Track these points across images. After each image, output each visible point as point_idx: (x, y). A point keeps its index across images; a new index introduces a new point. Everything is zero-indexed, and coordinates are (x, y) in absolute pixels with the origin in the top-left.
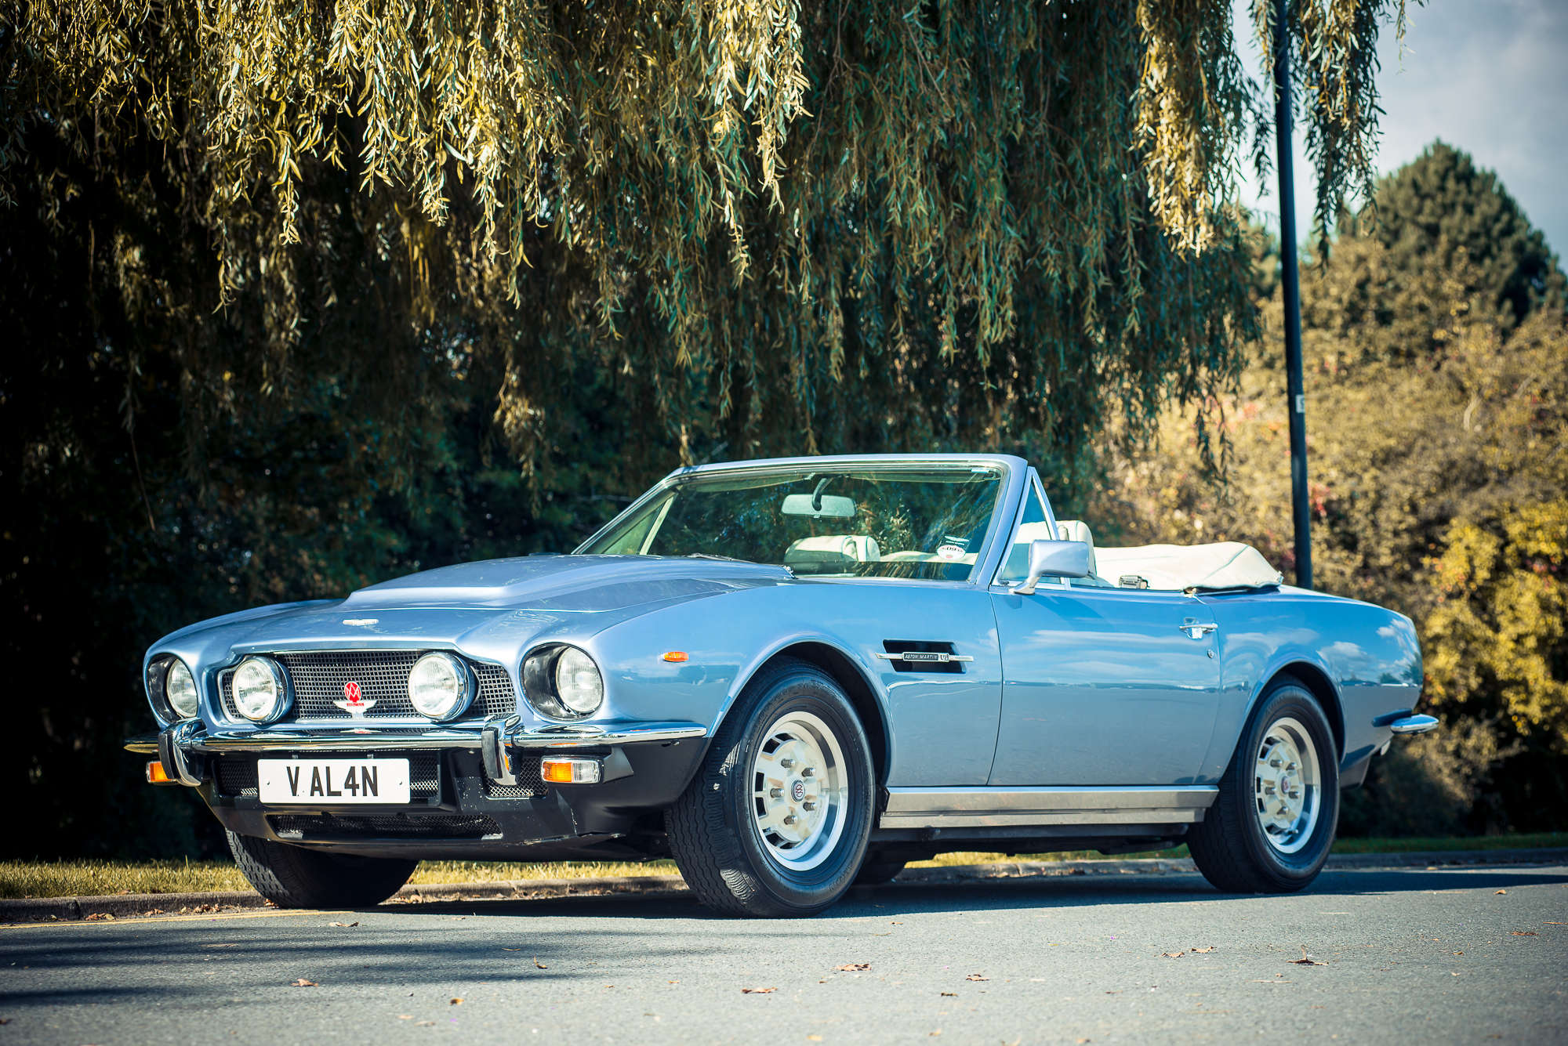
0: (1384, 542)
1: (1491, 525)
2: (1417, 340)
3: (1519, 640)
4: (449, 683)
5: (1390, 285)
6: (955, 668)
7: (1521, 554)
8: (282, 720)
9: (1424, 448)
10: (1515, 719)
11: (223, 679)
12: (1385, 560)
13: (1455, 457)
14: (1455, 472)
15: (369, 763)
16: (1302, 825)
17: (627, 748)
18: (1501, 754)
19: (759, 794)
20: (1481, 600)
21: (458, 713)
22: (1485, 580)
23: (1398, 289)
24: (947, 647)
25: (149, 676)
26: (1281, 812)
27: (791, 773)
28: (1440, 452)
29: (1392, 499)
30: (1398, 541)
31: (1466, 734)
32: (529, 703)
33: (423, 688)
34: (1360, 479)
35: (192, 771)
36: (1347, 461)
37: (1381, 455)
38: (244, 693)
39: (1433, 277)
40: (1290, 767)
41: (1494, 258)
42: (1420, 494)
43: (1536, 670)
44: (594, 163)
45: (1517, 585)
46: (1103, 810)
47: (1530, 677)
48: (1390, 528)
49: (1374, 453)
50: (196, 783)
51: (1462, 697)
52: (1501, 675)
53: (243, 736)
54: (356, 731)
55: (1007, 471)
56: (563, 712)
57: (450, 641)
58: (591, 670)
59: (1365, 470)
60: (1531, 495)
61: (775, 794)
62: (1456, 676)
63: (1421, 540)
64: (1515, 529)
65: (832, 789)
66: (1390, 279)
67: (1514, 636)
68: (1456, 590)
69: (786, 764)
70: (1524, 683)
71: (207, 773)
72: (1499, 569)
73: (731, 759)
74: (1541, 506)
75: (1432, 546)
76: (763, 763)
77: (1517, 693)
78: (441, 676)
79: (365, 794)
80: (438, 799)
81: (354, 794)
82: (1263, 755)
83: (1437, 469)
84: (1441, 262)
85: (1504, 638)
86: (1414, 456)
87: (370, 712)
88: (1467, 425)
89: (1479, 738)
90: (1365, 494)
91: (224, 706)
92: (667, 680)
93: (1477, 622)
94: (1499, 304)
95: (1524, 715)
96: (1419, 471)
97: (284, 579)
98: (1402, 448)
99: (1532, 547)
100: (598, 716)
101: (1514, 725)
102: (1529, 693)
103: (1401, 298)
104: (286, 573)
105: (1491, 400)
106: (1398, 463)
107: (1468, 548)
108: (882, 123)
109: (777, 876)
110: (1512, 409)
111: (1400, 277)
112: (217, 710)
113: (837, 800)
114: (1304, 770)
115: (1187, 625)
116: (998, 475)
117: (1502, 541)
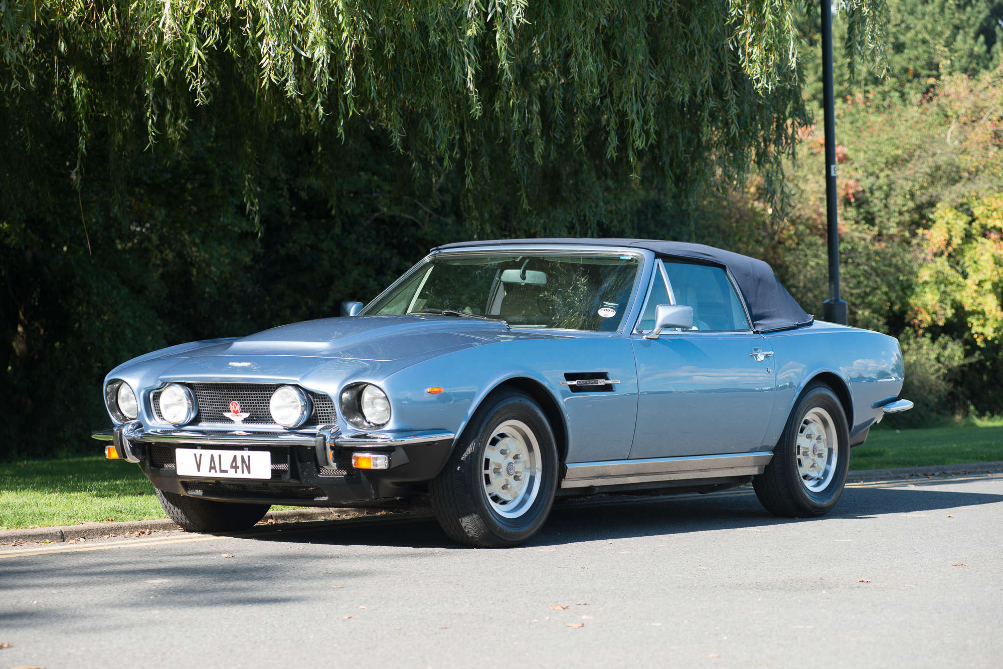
0: (892, 220)
1: (964, 208)
2: (921, 63)
3: (980, 284)
4: (295, 404)
5: (903, 25)
6: (608, 388)
7: (984, 227)
8: (191, 423)
9: (920, 156)
10: (975, 336)
11: (154, 396)
12: (893, 231)
13: (940, 163)
14: (940, 173)
15: (246, 453)
16: (826, 474)
17: (406, 447)
18: (967, 361)
19: (487, 472)
20: (955, 258)
21: (301, 423)
22: (959, 245)
23: (908, 28)
24: (604, 376)
25: (107, 393)
26: (813, 466)
27: (506, 457)
28: (930, 159)
29: (898, 191)
30: (902, 218)
31: (944, 347)
32: (344, 418)
33: (278, 408)
34: (878, 177)
35: (134, 453)
36: (869, 164)
37: (891, 160)
38: (167, 407)
39: (931, 20)
40: (819, 438)
41: (973, 7)
42: (917, 187)
43: (990, 303)
44: (389, 51)
45: (979, 247)
46: (701, 470)
47: (986, 309)
48: (897, 209)
49: (887, 159)
50: (138, 461)
51: (941, 323)
52: (967, 308)
53: (166, 432)
54: (237, 433)
55: (643, 259)
56: (365, 424)
57: (296, 380)
58: (383, 398)
59: (882, 170)
60: (991, 188)
61: (497, 471)
62: (937, 308)
63: (916, 216)
64: (977, 211)
65: (532, 467)
66: (902, 21)
67: (977, 282)
68: (940, 250)
69: (503, 452)
70: (983, 313)
71: (144, 453)
72: (968, 237)
73: (469, 450)
74: (997, 195)
75: (924, 221)
76: (491, 453)
77: (978, 319)
78: (289, 400)
79: (243, 472)
80: (288, 476)
81: (236, 472)
82: (802, 432)
83: (928, 170)
84: (937, 10)
85: (971, 282)
86: (913, 162)
87: (245, 421)
88: (948, 141)
89: (953, 350)
90: (880, 188)
91: (154, 413)
92: (430, 402)
93: (953, 272)
94: (976, 38)
95: (982, 334)
96: (917, 172)
97: (173, 250)
98: (906, 156)
99: (990, 223)
100: (388, 427)
101: (975, 341)
102: (986, 320)
103: (911, 34)
104: (173, 247)
105: (965, 124)
106: (904, 165)
107: (948, 223)
108: (566, 14)
109: (497, 523)
110: (979, 130)
111: (910, 20)
112: (149, 414)
113: (535, 473)
114: (827, 439)
115: (755, 353)
116: (636, 261)
117: (970, 218)
